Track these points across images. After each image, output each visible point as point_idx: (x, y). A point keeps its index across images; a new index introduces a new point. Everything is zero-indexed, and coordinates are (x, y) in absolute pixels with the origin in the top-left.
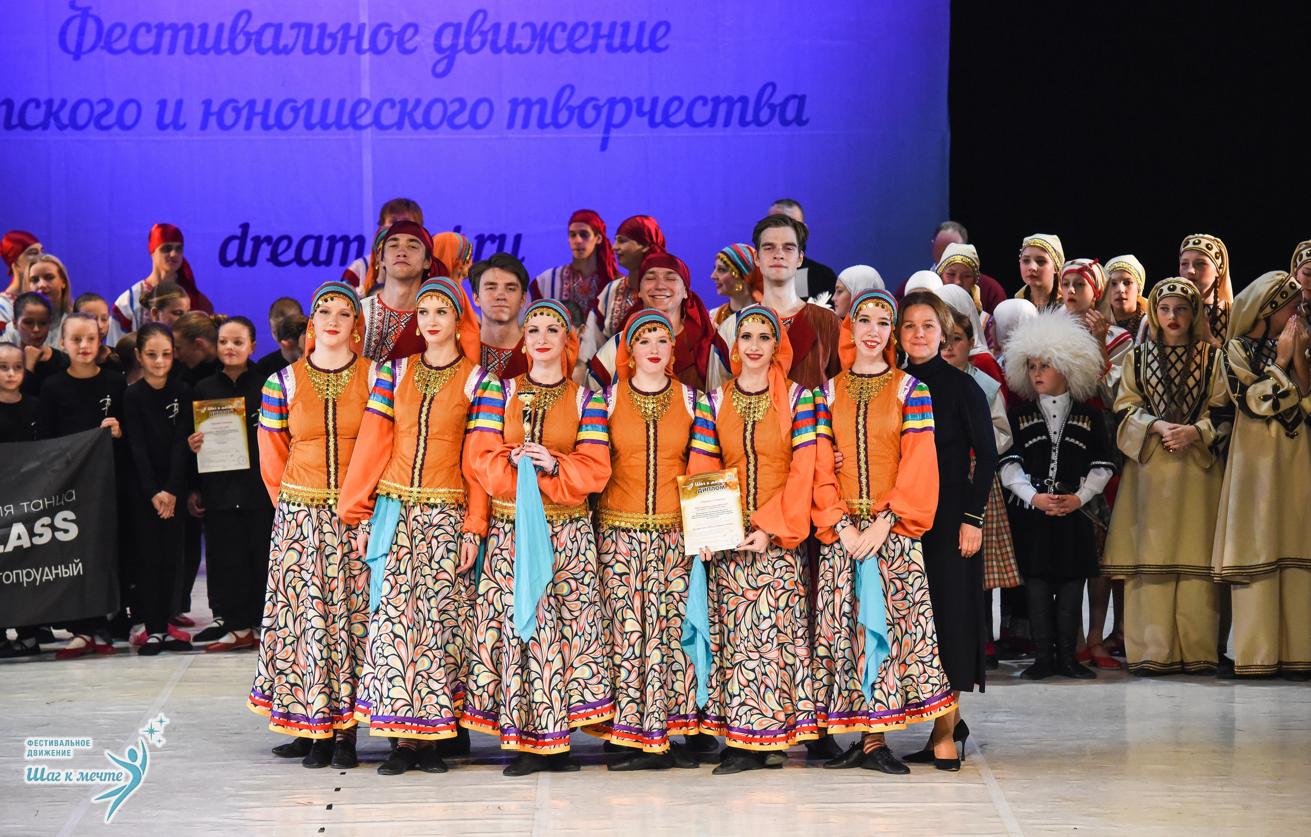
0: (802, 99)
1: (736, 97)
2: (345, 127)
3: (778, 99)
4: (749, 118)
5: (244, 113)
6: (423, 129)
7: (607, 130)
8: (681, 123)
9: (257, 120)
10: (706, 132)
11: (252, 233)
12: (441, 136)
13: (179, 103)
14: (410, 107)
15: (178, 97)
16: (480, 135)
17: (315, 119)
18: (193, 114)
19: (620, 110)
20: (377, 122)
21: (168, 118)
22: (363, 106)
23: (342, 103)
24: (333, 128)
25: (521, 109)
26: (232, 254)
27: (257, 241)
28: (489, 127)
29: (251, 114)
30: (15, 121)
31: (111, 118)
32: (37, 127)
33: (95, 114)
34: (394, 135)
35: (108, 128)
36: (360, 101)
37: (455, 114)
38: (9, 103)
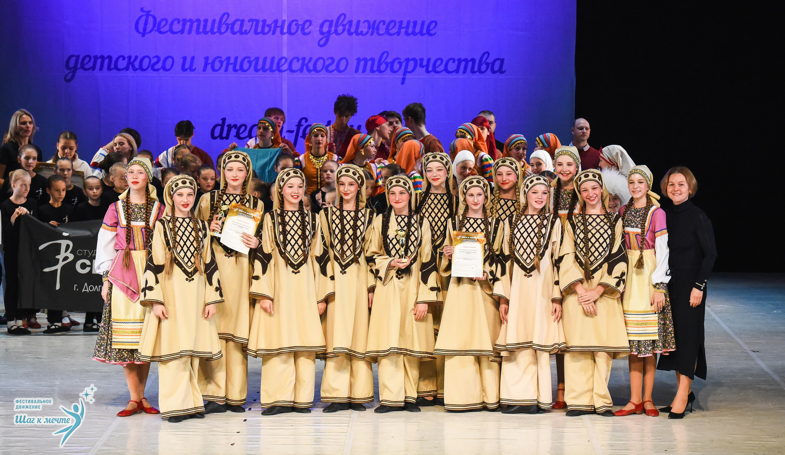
0: (502, 60)
1: (469, 59)
2: (275, 71)
3: (490, 60)
4: (476, 69)
5: (225, 64)
6: (313, 72)
7: (405, 74)
8: (442, 71)
9: (231, 67)
10: (454, 76)
11: (227, 122)
12: (322, 76)
13: (193, 58)
14: (306, 62)
15: (192, 55)
17: (259, 67)
18: (199, 64)
19: (411, 64)
20: (290, 69)
21: (187, 66)
22: (284, 60)
23: (273, 59)
24: (268, 72)
25: (362, 63)
26: (217, 133)
27: (230, 127)
28: (345, 72)
29: (228, 64)
30: (112, 66)
31: (159, 65)
32: (122, 69)
33: (152, 63)
34: (298, 75)
35: (158, 70)
36: (282, 58)
37: (329, 65)
38: (110, 58)
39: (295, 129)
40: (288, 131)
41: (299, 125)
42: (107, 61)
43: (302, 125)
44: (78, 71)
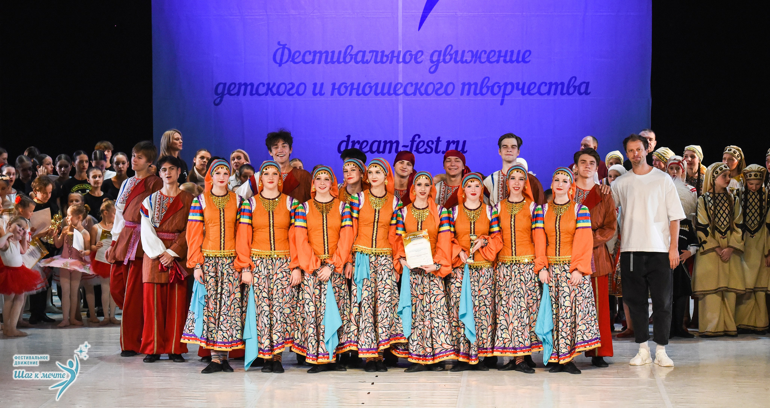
1: (559, 83)
2: (392, 94)
3: (577, 83)
4: (565, 91)
5: (349, 89)
6: (425, 95)
7: (503, 97)
8: (535, 94)
9: (354, 92)
10: (546, 97)
11: (351, 139)
12: (432, 99)
13: (322, 84)
14: (419, 86)
15: (322, 81)
16: (448, 98)
17: (379, 91)
18: (328, 88)
19: (509, 88)
20: (405, 92)
21: (317, 91)
22: (399, 86)
23: (390, 84)
24: (387, 95)
25: (467, 87)
28: (452, 95)
29: (352, 89)
30: (254, 92)
31: (294, 90)
32: (263, 94)
33: (287, 89)
34: (412, 98)
35: (293, 95)
36: (398, 84)
37: (438, 89)
38: (252, 84)
39: (409, 144)
40: (403, 146)
41: (413, 141)
42: (249, 88)
43: (416, 141)
44: (225, 96)
